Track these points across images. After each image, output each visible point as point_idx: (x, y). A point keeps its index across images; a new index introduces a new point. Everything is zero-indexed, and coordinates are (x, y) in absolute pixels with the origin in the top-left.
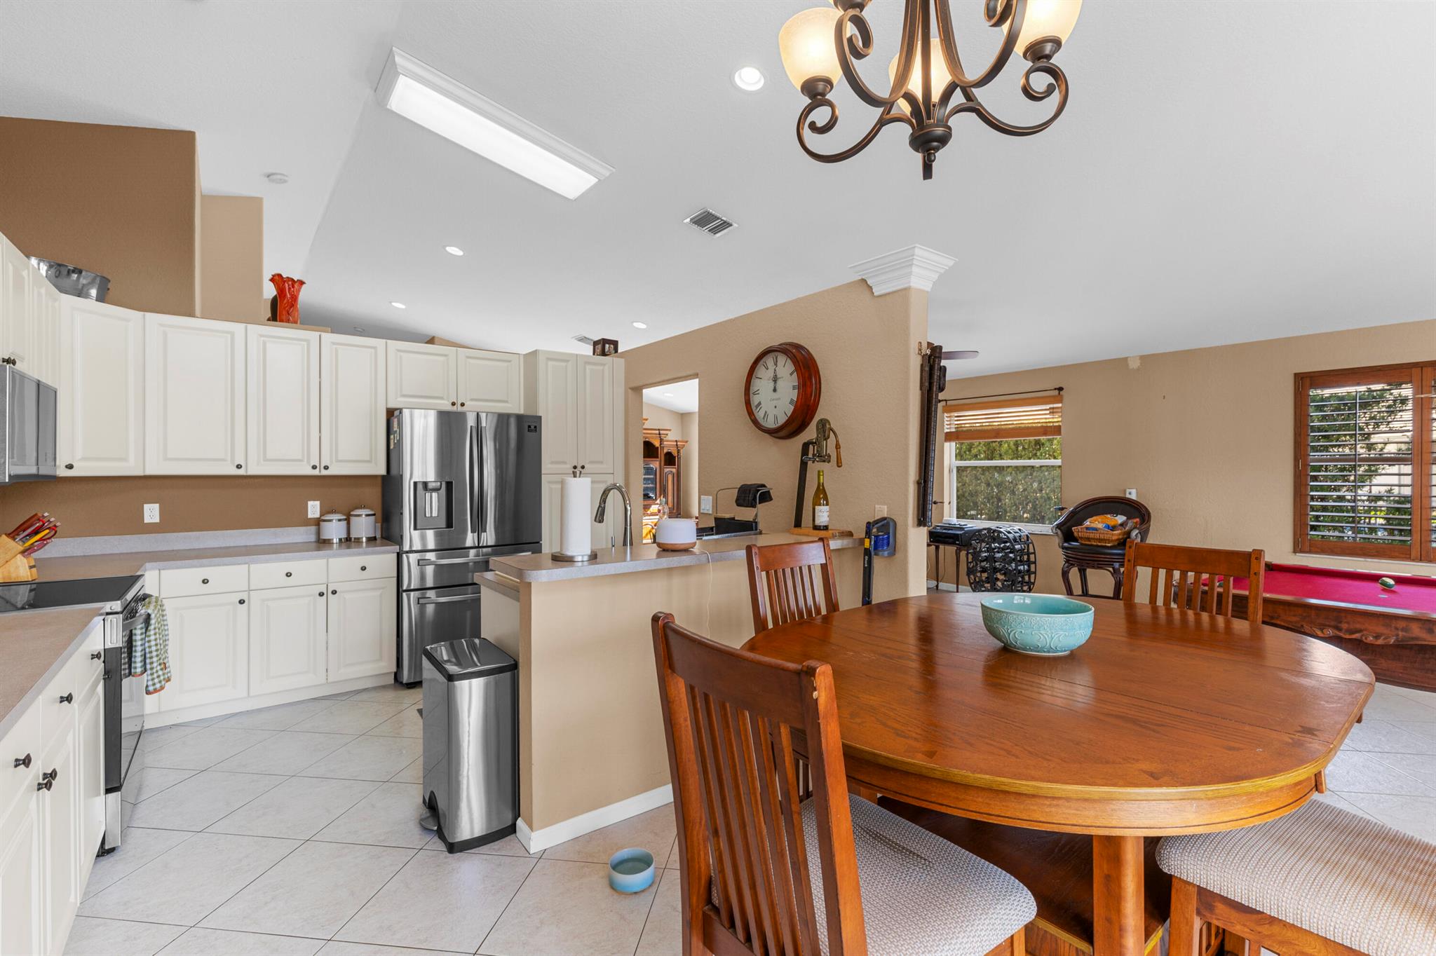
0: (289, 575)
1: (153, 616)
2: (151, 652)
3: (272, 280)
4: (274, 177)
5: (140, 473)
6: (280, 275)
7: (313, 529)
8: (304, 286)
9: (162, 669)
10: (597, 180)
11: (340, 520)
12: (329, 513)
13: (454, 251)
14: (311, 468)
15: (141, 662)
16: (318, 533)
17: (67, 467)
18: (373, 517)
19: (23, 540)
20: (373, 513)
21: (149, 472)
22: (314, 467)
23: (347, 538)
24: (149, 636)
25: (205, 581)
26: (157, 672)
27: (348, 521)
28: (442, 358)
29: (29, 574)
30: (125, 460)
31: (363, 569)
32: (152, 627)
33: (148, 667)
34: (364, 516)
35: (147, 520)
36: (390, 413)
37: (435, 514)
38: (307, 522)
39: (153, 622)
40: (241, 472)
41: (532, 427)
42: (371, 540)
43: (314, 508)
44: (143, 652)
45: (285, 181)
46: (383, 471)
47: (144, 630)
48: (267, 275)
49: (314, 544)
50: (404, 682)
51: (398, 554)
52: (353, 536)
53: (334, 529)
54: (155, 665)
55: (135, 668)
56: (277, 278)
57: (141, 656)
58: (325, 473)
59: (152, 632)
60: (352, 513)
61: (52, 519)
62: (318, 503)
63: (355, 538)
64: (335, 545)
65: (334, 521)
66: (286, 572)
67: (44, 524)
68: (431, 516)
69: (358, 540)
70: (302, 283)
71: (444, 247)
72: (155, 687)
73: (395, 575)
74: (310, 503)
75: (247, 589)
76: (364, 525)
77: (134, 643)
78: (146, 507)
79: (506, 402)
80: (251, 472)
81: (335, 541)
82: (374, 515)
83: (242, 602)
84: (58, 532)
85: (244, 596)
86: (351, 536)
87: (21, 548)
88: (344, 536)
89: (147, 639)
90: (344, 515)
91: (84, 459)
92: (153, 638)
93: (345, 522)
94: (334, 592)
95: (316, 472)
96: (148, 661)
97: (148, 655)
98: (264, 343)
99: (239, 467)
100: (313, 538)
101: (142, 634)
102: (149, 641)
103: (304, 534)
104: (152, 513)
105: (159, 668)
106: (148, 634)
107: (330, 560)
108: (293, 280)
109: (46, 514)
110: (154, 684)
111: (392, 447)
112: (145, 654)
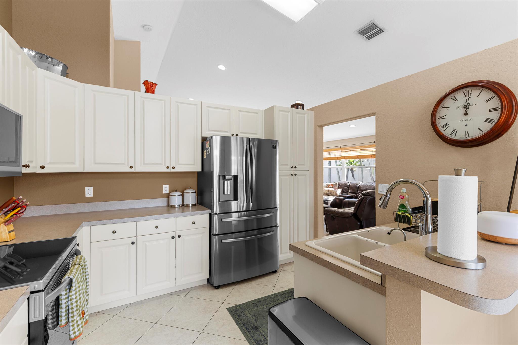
0: (157, 227)
1: (74, 280)
2: (72, 308)
3: (144, 83)
4: (146, 27)
5: (82, 171)
6: (147, 81)
7: (166, 199)
8: (157, 86)
9: (80, 319)
10: (316, 4)
11: (179, 195)
12: (173, 191)
13: (222, 67)
14: (166, 168)
15: (66, 315)
16: (169, 201)
17: (41, 167)
18: (194, 194)
19: (6, 214)
20: (194, 191)
21: (86, 171)
22: (168, 168)
23: (182, 204)
24: (71, 296)
25: (114, 232)
26: (77, 322)
27: (183, 195)
28: (227, 111)
29: (8, 236)
30: (73, 163)
31: (194, 223)
32: (73, 289)
33: (70, 320)
34: (190, 193)
35: (87, 195)
36: (204, 140)
37: (229, 193)
38: (163, 196)
39: (74, 285)
40: (132, 170)
41: (275, 146)
42: (194, 205)
43: (166, 189)
44: (67, 308)
46: (200, 170)
47: (68, 291)
48: (142, 82)
49: (166, 208)
50: (214, 286)
51: (210, 215)
52: (185, 203)
53: (176, 200)
54: (75, 318)
55: (61, 321)
56: (146, 82)
57: (66, 311)
58: (173, 170)
59: (73, 293)
60: (185, 191)
61: (24, 200)
62: (168, 186)
63: (186, 205)
64: (177, 209)
65: (176, 196)
66: (156, 226)
67: (18, 204)
68: (228, 194)
69: (188, 206)
70: (156, 85)
71: (217, 66)
72: (75, 335)
73: (209, 226)
74: (164, 186)
75: (136, 236)
76: (191, 198)
77: (60, 302)
78: (87, 188)
79: (256, 134)
80: (137, 171)
81: (177, 206)
82: (195, 192)
83: (133, 243)
84: (27, 209)
85: (134, 240)
86: (184, 204)
87: (3, 220)
88: (181, 203)
89: (70, 298)
90: (181, 192)
91: (50, 163)
92: (74, 297)
93: (181, 197)
94: (179, 236)
95: (168, 170)
96: (70, 315)
97: (70, 311)
98: (144, 102)
99: (131, 167)
100: (165, 204)
101: (66, 294)
102: (71, 300)
103: (161, 202)
104: (89, 192)
105: (78, 318)
106: (70, 294)
107: (177, 218)
108: (152, 83)
109: (21, 197)
110: (74, 333)
111: (205, 157)
112: (68, 309)
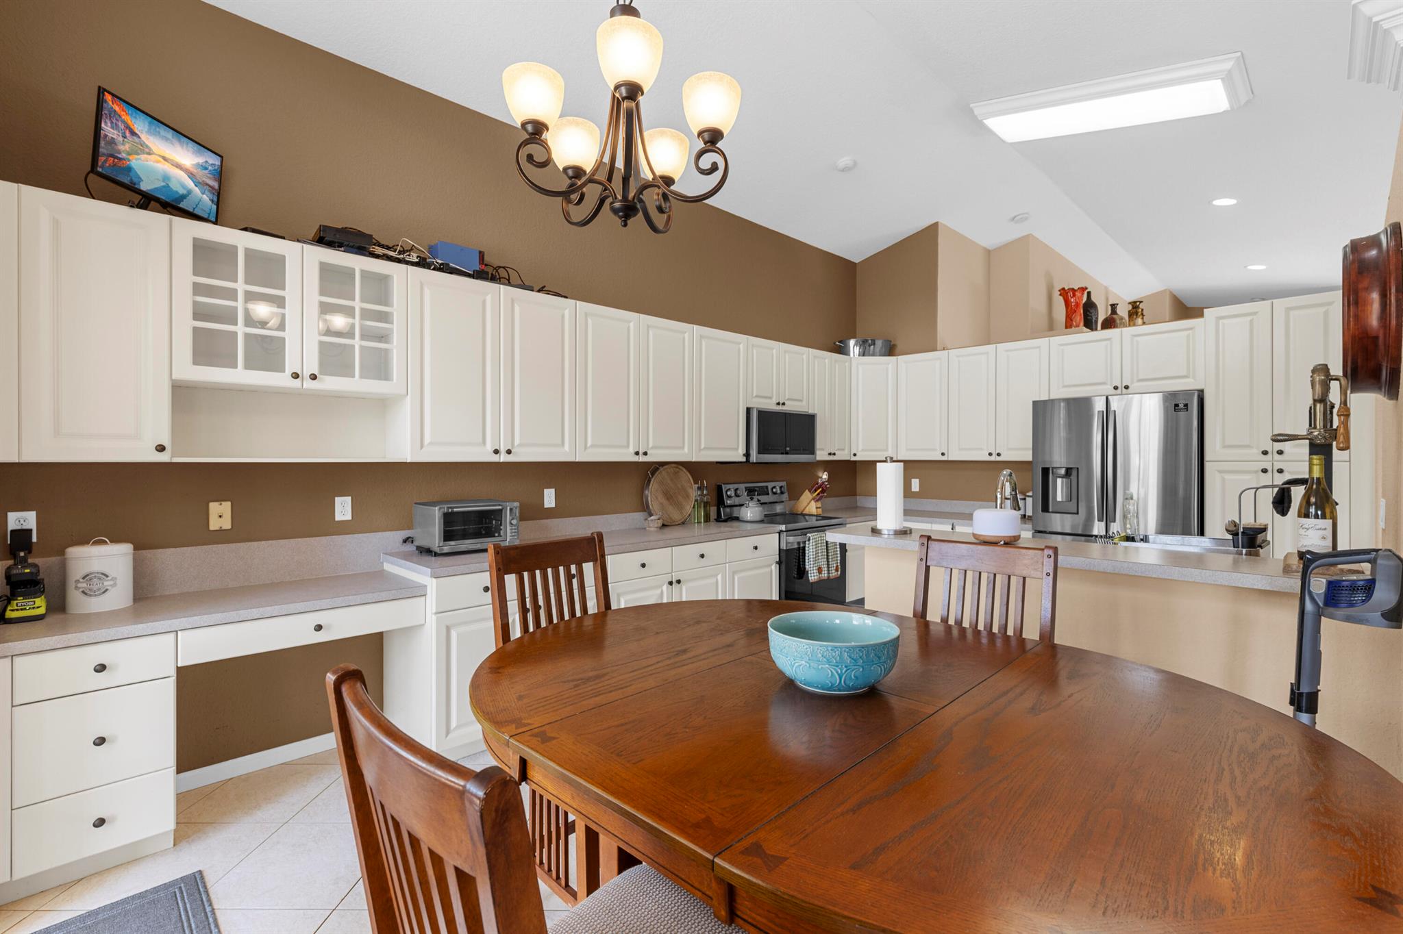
4: (1017, 218)
17: (854, 455)
21: (899, 458)
22: (990, 454)
29: (816, 511)
30: (886, 450)
35: (913, 489)
40: (944, 458)
41: (1181, 406)
45: (1026, 219)
58: (999, 459)
78: (913, 480)
79: (1185, 377)
80: (951, 458)
87: (812, 497)
91: (863, 450)
95: (993, 458)
99: (943, 454)
104: (915, 485)
